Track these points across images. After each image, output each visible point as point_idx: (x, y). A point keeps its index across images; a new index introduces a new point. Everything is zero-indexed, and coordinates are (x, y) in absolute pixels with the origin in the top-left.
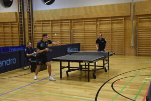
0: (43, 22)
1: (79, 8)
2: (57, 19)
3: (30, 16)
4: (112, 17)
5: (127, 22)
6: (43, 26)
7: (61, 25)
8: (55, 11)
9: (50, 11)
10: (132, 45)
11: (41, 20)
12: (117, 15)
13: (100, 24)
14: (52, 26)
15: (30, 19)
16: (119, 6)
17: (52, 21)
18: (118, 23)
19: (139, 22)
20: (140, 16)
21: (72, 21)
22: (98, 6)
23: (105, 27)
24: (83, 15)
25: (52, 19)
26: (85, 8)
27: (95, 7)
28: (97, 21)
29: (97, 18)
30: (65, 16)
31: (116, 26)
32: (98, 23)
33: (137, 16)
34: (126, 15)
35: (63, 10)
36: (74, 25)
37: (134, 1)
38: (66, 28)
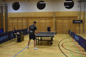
0: (13, 18)
1: (31, 13)
2: (20, 17)
3: (6, 15)
4: (46, 17)
5: (52, 19)
6: (13, 20)
7: (22, 20)
8: (19, 13)
9: (17, 13)
10: (54, 29)
11: (12, 17)
12: (48, 16)
13: (41, 20)
14: (18, 20)
15: (6, 17)
16: (49, 13)
17: (18, 17)
18: (48, 20)
19: (57, 19)
20: (57, 17)
21: (28, 18)
22: (40, 12)
23: (43, 21)
24: (33, 15)
25: (17, 17)
26: (34, 13)
27: (38, 12)
28: (39, 18)
29: (39, 17)
30: (24, 16)
31: (47, 21)
32: (40, 19)
33: (56, 17)
34: (52, 16)
35: (24, 13)
36: (28, 20)
37: (55, 11)
38: (24, 21)
